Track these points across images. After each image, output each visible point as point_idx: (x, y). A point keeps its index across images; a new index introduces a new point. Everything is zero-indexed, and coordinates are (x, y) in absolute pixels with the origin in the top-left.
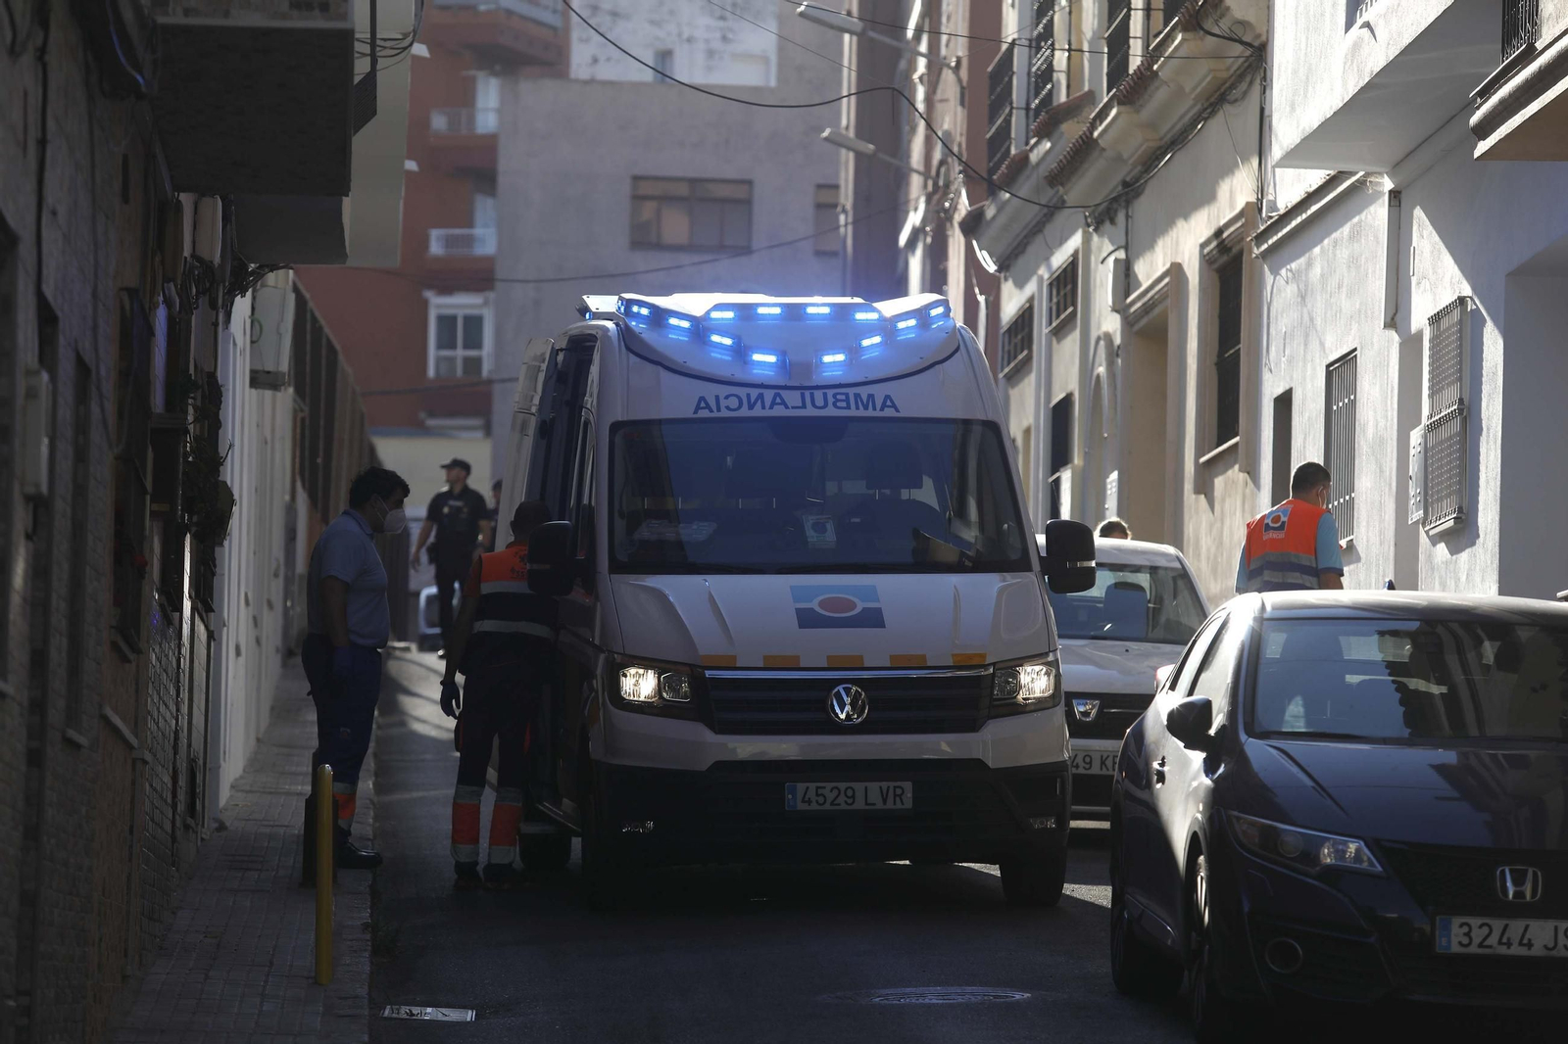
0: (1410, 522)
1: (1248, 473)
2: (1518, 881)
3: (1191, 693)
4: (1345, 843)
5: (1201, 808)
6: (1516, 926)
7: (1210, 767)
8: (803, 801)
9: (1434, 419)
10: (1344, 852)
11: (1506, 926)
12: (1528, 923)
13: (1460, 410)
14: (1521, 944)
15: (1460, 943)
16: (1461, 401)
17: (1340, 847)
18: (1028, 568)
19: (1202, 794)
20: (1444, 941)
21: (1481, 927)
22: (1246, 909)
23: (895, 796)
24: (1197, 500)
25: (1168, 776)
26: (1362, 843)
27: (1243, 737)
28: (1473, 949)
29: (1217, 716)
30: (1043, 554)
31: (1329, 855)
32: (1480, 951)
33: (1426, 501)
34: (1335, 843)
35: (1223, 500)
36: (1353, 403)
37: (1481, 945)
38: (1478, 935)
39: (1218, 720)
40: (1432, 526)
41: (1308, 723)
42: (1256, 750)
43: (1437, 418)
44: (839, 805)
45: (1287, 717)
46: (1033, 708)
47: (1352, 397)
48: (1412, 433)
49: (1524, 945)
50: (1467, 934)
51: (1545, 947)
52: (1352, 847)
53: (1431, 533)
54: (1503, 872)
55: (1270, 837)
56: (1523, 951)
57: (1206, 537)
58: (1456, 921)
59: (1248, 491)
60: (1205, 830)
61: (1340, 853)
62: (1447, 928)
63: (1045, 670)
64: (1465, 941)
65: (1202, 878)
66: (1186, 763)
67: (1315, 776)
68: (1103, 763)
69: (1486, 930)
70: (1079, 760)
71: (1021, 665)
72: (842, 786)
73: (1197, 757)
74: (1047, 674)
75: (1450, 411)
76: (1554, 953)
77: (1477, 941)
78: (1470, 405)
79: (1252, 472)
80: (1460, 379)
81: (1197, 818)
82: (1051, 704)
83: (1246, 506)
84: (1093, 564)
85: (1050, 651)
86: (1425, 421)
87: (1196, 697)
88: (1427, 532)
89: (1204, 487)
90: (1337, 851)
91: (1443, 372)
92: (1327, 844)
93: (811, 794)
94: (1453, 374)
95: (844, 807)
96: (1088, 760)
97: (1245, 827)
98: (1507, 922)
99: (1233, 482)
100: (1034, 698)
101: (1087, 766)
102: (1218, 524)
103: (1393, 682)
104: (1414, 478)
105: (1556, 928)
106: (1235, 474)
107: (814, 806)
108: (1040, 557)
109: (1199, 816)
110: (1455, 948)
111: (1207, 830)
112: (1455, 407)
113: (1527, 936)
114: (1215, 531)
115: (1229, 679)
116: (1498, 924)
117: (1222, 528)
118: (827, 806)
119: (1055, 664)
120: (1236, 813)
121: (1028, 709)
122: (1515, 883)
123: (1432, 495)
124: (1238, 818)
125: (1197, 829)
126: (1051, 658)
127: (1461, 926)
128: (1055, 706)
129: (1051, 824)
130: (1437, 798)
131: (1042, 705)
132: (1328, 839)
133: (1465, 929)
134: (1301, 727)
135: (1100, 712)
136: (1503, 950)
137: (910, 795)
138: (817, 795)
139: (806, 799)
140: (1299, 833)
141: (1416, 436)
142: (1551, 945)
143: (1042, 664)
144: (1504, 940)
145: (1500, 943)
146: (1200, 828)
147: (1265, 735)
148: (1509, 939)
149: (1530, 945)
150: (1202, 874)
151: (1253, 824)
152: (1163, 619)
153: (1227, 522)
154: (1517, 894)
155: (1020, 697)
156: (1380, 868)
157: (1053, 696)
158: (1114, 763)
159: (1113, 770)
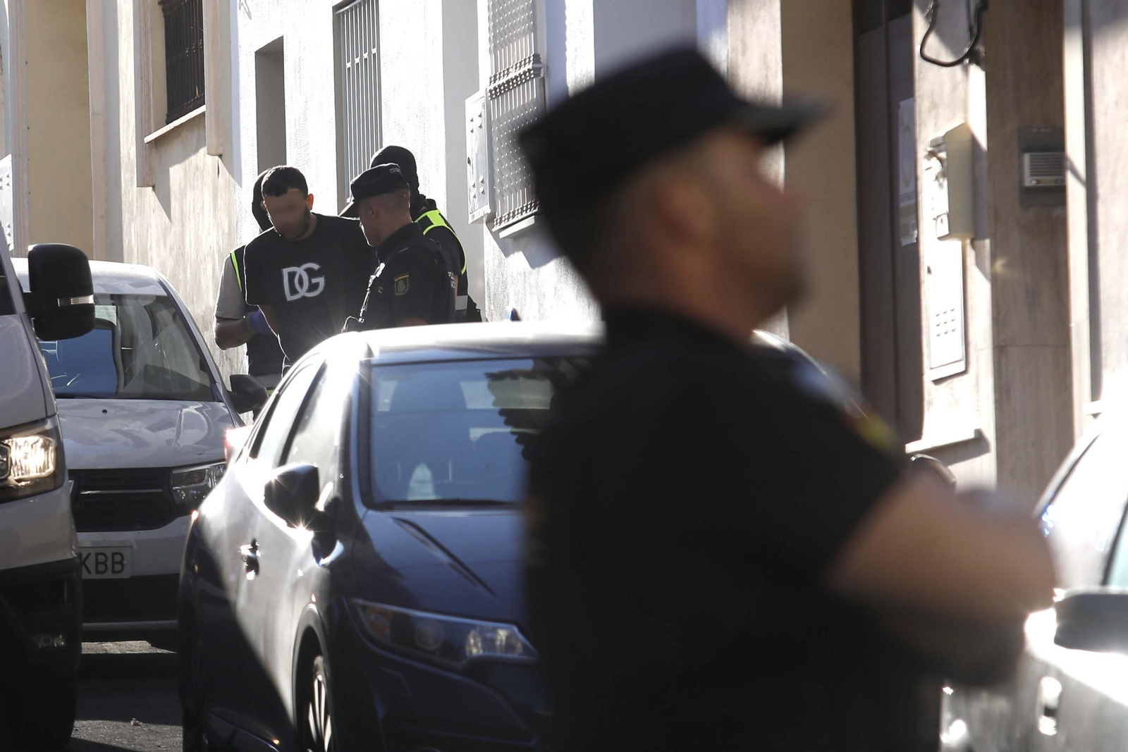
0: (470, 221)
1: (220, 156)
3: (283, 460)
4: (494, 630)
5: (314, 599)
7: (321, 549)
9: (498, 82)
10: (493, 640)
13: (537, 71)
16: (537, 58)
17: (489, 635)
18: (10, 310)
19: (314, 581)
22: (381, 715)
24: (141, 197)
25: (262, 564)
26: (515, 629)
27: (360, 510)
29: (325, 484)
30: (27, 290)
31: (476, 645)
33: (492, 192)
34: (482, 631)
35: (183, 194)
36: (376, 58)
39: (327, 492)
40: (503, 225)
41: (437, 488)
42: (377, 523)
43: (504, 80)
45: (412, 484)
46: (29, 491)
47: (374, 51)
48: (467, 101)
52: (502, 634)
53: (503, 234)
55: (404, 628)
57: (158, 246)
59: (221, 181)
60: (323, 624)
61: (489, 643)
63: (41, 441)
65: (320, 683)
66: (286, 545)
67: (453, 552)
71: (8, 437)
73: (302, 536)
74: (45, 447)
75: (521, 71)
78: (547, 63)
79: (226, 154)
80: (534, 29)
81: (311, 611)
82: (51, 487)
83: (219, 200)
84: (90, 300)
85: (48, 417)
86: (485, 84)
87: (291, 466)
88: (495, 235)
89: (152, 177)
90: (485, 640)
91: (509, 19)
92: (473, 632)
94: (524, 22)
97: (373, 617)
99: (197, 168)
100: (31, 479)
102: (176, 228)
103: (513, 433)
104: (473, 162)
106: (203, 159)
108: (24, 295)
109: (314, 607)
111: (326, 623)
112: (530, 66)
114: (171, 239)
115: (337, 441)
117: (183, 233)
119: (54, 433)
120: (360, 601)
121: (20, 494)
123: (501, 184)
124: (364, 608)
125: (312, 623)
126: (49, 426)
128: (56, 488)
129: (60, 642)
131: (40, 487)
132: (473, 627)
134: (429, 494)
140: (440, 621)
141: (475, 106)
143: (39, 434)
146: (316, 622)
147: (388, 506)
150: (320, 677)
151: (383, 613)
152: (138, 366)
153: (190, 226)
155: (12, 478)
157: (54, 475)
158: (97, 563)
159: (98, 572)
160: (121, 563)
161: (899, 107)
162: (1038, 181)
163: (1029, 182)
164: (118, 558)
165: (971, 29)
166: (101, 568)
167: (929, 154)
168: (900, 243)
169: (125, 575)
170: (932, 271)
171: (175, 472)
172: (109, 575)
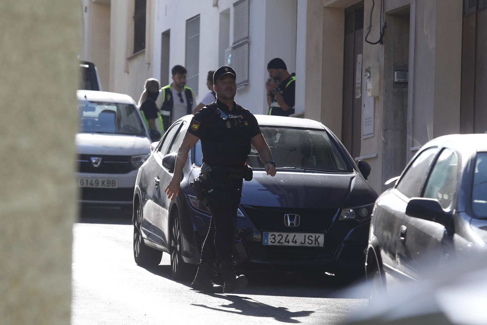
1: (149, 64)
2: (292, 219)
3: (168, 153)
6: (291, 236)
9: (236, 45)
11: (288, 235)
12: (295, 234)
13: (247, 41)
14: (293, 242)
15: (271, 242)
20: (266, 241)
21: (279, 236)
22: (195, 230)
24: (125, 75)
27: (191, 168)
28: (276, 244)
32: (278, 244)
36: (198, 36)
37: (279, 242)
38: (278, 239)
47: (198, 34)
48: (226, 50)
49: (294, 242)
50: (274, 238)
51: (301, 243)
54: (286, 216)
56: (293, 244)
58: (270, 234)
60: (179, 203)
62: (267, 236)
64: (273, 241)
68: (103, 183)
69: (280, 237)
70: (93, 182)
75: (243, 42)
76: (304, 245)
77: (277, 241)
78: (251, 40)
80: (247, 29)
86: (231, 45)
87: (170, 154)
89: (128, 70)
96: (97, 182)
97: (193, 200)
98: (288, 234)
99: (142, 67)
101: (97, 184)
105: (305, 236)
106: (144, 65)
110: (270, 243)
112: (245, 40)
113: (295, 239)
116: (284, 235)
120: (190, 195)
122: (291, 220)
124: (191, 198)
127: (272, 235)
130: (258, 190)
133: (273, 237)
135: (102, 163)
136: (286, 244)
141: (228, 52)
142: (303, 242)
144: (287, 240)
145: (285, 241)
148: (288, 240)
149: (296, 242)
152: (122, 124)
154: (291, 224)
156: (243, 215)
158: (108, 183)
159: (107, 186)
160: (115, 183)
161: (357, 56)
162: (399, 80)
163: (396, 80)
164: (114, 182)
165: (381, 33)
166: (109, 185)
167: (366, 70)
168: (356, 98)
169: (116, 187)
170: (365, 106)
171: (133, 157)
172: (111, 187)
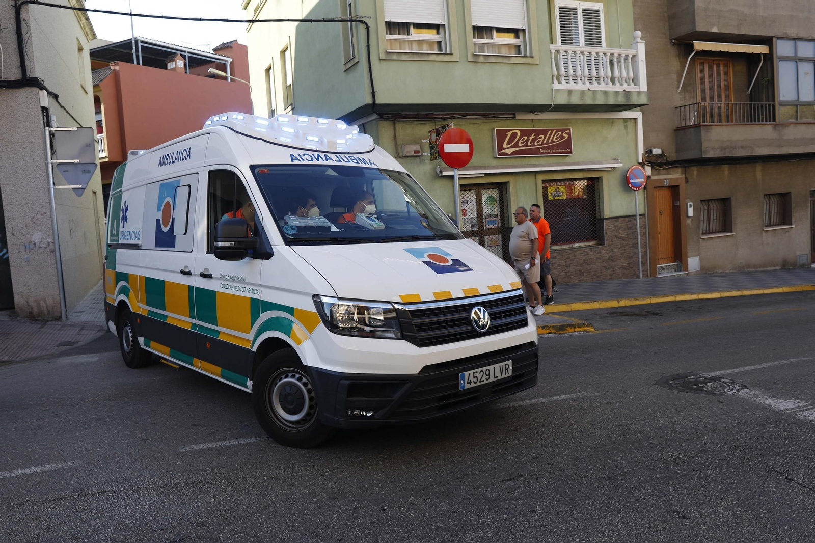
8: (468, 383)
23: (506, 369)
44: (483, 381)
72: (484, 369)
93: (471, 378)
95: (486, 382)
107: (473, 385)
118: (479, 384)
137: (511, 368)
138: (474, 378)
139: (469, 381)
